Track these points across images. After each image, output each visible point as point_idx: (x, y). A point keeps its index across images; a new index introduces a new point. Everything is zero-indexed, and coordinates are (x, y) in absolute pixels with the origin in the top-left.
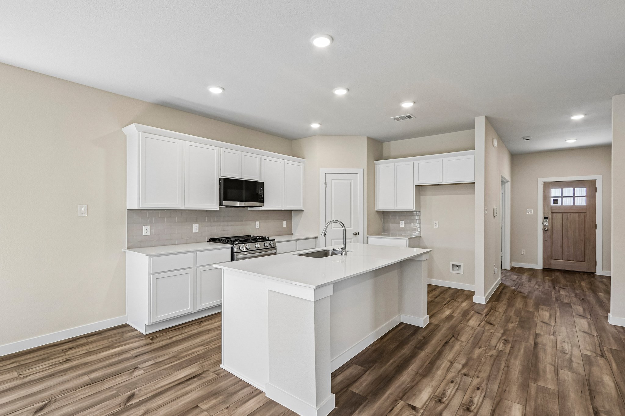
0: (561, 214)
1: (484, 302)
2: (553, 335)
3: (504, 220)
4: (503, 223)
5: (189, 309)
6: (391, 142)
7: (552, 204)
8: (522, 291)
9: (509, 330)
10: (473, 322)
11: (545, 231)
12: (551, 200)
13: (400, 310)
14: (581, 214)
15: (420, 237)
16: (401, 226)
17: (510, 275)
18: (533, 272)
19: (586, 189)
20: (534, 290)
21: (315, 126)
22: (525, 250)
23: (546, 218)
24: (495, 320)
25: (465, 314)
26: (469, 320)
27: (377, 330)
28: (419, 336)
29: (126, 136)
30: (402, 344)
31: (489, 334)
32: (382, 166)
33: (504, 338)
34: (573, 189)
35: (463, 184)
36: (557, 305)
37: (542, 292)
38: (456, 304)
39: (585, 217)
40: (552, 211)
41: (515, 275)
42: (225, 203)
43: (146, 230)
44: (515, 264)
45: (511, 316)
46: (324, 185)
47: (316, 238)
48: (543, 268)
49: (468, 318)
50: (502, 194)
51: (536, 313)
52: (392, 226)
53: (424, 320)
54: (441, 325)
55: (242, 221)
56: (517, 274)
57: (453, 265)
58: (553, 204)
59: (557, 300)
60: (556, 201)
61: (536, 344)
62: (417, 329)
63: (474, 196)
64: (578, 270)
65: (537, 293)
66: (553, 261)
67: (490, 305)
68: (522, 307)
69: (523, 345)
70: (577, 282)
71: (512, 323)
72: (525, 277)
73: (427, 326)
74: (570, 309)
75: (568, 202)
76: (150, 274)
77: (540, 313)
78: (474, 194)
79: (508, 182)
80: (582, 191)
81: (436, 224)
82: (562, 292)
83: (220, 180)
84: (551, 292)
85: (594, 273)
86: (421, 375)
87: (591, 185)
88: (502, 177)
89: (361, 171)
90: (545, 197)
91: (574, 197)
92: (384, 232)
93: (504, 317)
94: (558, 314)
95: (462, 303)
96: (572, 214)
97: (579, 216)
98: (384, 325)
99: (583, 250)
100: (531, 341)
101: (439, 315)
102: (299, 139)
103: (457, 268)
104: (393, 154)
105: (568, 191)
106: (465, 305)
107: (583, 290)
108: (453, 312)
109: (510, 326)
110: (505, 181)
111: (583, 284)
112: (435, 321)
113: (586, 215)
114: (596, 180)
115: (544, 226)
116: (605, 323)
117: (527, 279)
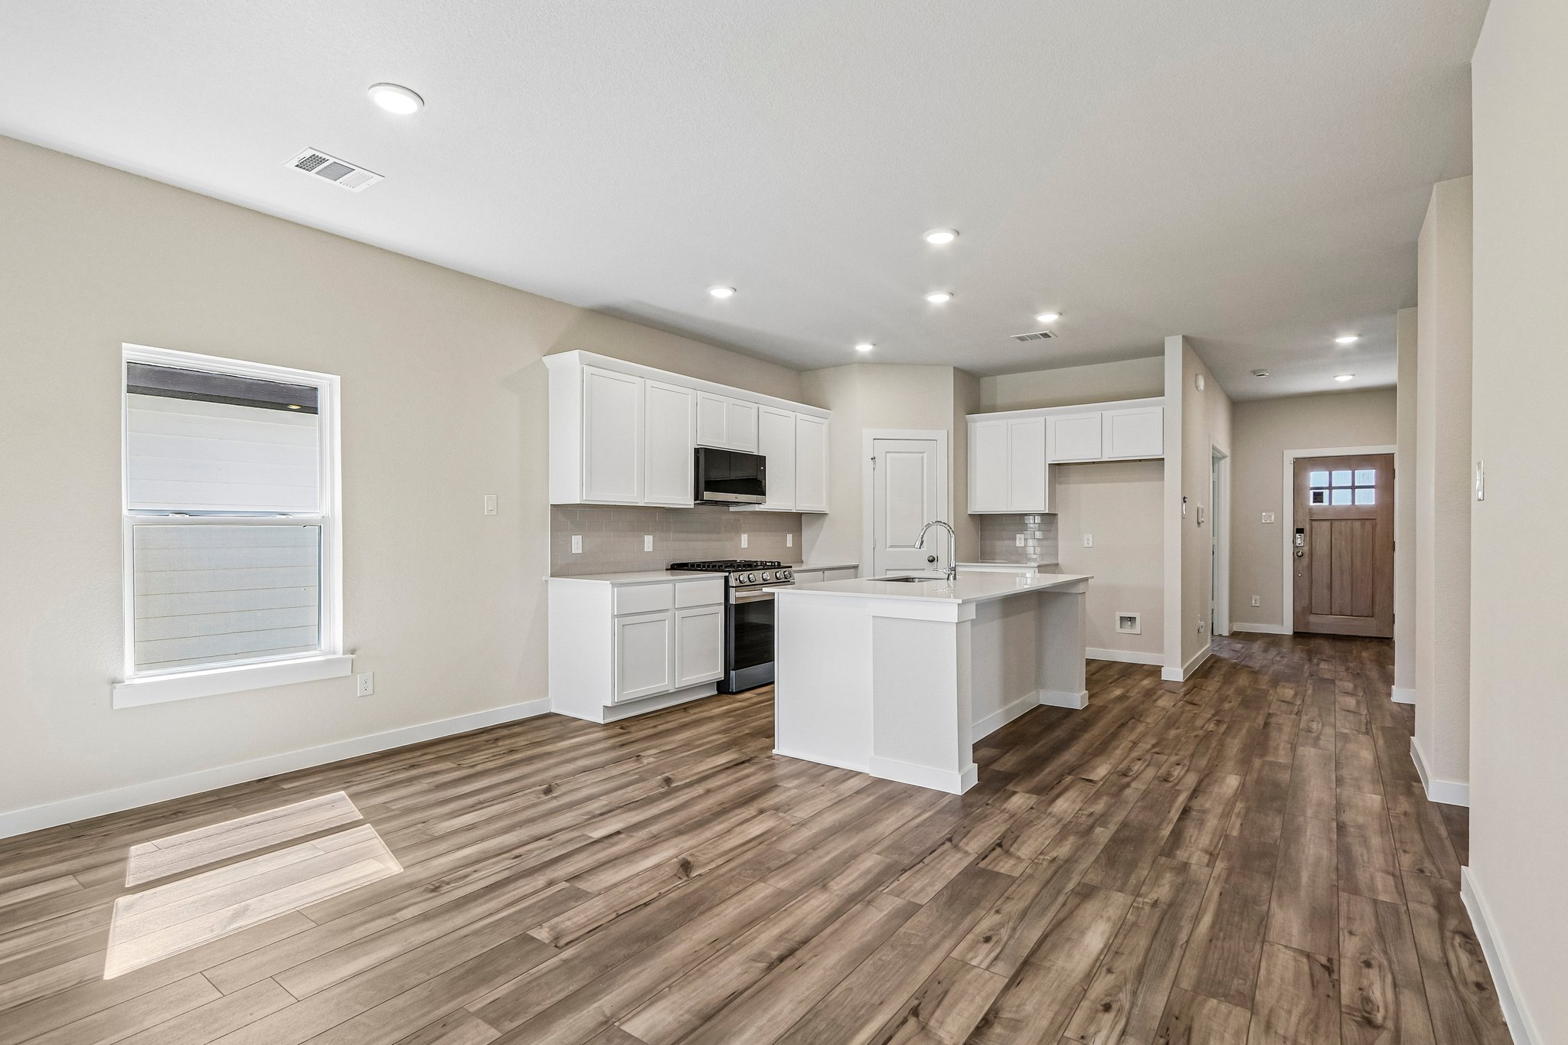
0: (1328, 524)
1: (1180, 678)
2: (1296, 714)
3: (1218, 534)
4: (1216, 540)
5: (665, 685)
6: (998, 377)
7: (1311, 503)
8: (1251, 664)
9: (1225, 711)
10: (1165, 702)
11: (1297, 557)
12: (1309, 493)
13: (1039, 683)
14: (1367, 522)
15: (1057, 565)
16: (1018, 544)
17: (1230, 644)
18: (1273, 640)
19: (1376, 473)
20: (1273, 663)
21: (864, 348)
22: (1258, 597)
23: (1300, 531)
24: (1201, 700)
25: (1149, 694)
26: (1156, 701)
27: (1008, 707)
28: (1078, 719)
29: (548, 370)
30: (1050, 728)
31: (1191, 715)
32: (983, 426)
33: (1217, 718)
34: (1351, 471)
35: (1140, 460)
36: (1309, 681)
37: (1287, 666)
38: (1130, 682)
39: (1374, 527)
40: (1311, 517)
41: (1238, 643)
42: (708, 495)
43: (577, 544)
44: (1238, 627)
45: (1228, 696)
46: (871, 462)
47: (856, 567)
48: (1295, 633)
49: (1155, 697)
50: (1213, 482)
51: (1271, 691)
52: (1001, 545)
53: (1082, 697)
54: (1111, 706)
55: (719, 533)
56: (1241, 641)
57: (1121, 617)
58: (1314, 502)
59: (1312, 676)
60: (1318, 497)
61: (1266, 724)
62: (1069, 712)
63: (1163, 487)
64: (1360, 635)
65: (1276, 667)
66: (1312, 619)
67: (1191, 683)
68: (1247, 684)
69: (1247, 725)
70: (1355, 651)
71: (1230, 702)
72: (1257, 647)
73: (1086, 708)
74: (1332, 686)
75: (1341, 499)
76: (614, 616)
77: (1278, 691)
78: (1162, 479)
79: (1224, 457)
80: (1368, 476)
81: (1088, 540)
82: (1323, 666)
83: (697, 451)
84: (1303, 665)
85: (1389, 638)
86: (1090, 754)
87: (1385, 464)
88: (1214, 448)
89: (943, 436)
90: (1298, 490)
91: (1353, 488)
92: (984, 555)
93: (1215, 696)
94: (1310, 692)
95: (1142, 680)
96: (1349, 522)
97: (1363, 525)
98: (1016, 702)
99: (1370, 594)
100: (1261, 720)
101: (1105, 696)
102: (817, 369)
103: (1129, 623)
104: (1000, 401)
105: (1342, 477)
106: (1146, 683)
107: (1362, 663)
108: (1128, 692)
109: (1227, 706)
110: (1220, 456)
111: (1365, 654)
112: (1098, 702)
113: (1376, 524)
114: (1393, 454)
115: (1295, 547)
116: (1386, 700)
117: (1262, 649)
